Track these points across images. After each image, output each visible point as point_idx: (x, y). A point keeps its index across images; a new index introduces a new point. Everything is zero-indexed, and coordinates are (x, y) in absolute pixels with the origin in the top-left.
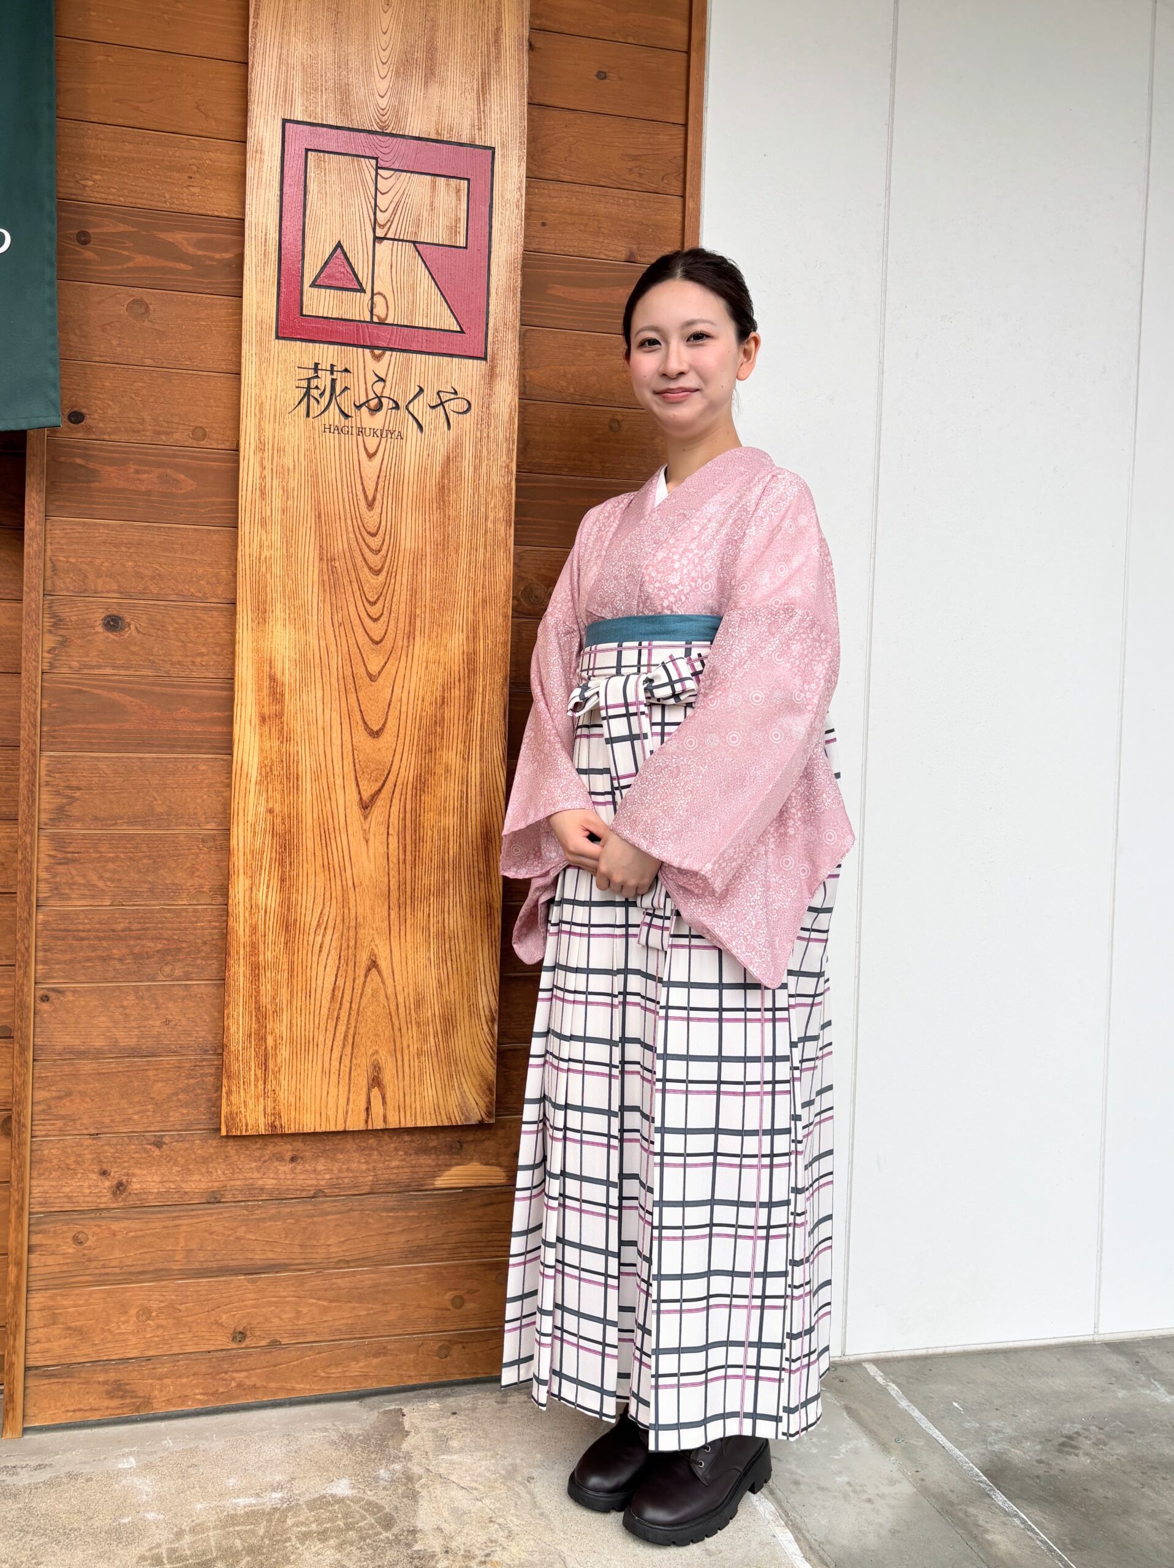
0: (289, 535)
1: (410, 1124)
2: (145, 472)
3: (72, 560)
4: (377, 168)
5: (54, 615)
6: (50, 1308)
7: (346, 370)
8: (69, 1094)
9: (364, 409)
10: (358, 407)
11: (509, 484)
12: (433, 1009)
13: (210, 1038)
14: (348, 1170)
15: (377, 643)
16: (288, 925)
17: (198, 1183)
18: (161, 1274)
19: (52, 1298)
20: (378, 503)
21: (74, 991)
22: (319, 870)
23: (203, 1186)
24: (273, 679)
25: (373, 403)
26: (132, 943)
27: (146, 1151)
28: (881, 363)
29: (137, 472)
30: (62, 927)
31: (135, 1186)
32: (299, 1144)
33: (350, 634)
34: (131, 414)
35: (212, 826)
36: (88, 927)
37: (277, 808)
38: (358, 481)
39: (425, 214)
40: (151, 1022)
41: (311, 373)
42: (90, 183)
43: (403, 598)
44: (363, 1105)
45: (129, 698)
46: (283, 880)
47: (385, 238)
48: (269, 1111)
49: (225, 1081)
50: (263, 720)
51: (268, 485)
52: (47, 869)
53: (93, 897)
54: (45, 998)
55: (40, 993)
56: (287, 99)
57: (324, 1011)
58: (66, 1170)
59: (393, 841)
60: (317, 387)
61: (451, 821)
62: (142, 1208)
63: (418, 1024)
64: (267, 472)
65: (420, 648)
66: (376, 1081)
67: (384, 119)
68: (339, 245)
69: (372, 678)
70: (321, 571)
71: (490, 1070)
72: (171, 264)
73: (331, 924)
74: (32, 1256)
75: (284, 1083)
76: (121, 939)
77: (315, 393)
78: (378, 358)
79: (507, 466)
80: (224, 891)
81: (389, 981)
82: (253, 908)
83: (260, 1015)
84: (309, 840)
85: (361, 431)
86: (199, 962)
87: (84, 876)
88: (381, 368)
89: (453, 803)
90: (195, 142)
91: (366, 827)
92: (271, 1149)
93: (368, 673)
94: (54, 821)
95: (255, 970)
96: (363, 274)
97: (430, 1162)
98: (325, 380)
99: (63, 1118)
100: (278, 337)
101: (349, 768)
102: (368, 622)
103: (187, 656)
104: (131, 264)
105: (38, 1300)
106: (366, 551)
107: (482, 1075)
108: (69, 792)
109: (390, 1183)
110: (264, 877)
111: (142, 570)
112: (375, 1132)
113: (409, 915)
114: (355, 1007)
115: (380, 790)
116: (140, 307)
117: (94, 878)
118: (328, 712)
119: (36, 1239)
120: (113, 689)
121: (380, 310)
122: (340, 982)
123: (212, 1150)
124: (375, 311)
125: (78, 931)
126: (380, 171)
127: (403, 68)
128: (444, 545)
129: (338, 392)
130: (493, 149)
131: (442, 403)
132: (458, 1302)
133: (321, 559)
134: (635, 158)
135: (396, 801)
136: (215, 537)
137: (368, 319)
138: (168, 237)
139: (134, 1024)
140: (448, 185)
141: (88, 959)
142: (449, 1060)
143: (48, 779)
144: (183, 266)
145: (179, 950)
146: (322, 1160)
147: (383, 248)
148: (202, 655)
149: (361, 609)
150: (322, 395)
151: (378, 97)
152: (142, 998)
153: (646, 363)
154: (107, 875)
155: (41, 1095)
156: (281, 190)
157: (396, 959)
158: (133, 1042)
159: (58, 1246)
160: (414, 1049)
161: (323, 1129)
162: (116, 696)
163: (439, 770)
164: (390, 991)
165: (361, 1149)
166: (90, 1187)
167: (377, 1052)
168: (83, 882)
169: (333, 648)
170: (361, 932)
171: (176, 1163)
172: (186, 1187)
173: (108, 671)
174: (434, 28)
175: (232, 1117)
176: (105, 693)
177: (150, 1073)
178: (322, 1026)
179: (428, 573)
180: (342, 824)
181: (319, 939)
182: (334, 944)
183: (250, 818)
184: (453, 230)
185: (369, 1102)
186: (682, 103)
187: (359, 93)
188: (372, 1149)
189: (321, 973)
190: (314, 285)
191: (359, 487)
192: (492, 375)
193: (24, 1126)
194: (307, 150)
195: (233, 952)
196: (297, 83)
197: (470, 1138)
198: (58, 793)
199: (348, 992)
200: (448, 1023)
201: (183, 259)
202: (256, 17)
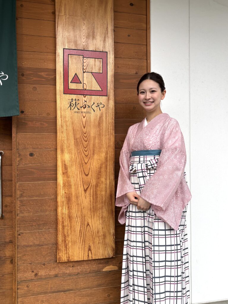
0: (68, 135)
1: (97, 258)
2: (37, 123)
3: (22, 142)
4: (83, 57)
5: (19, 154)
6: (22, 301)
7: (78, 100)
8: (25, 255)
9: (82, 108)
10: (81, 107)
11: (113, 121)
12: (101, 233)
13: (54, 241)
14: (84, 268)
15: (87, 156)
16: (70, 217)
17: (53, 273)
18: (45, 293)
19: (22, 299)
20: (86, 127)
21: (26, 233)
22: (76, 205)
23: (54, 273)
24: (65, 165)
25: (84, 106)
26: (37, 222)
27: (41, 266)
28: (190, 92)
29: (35, 123)
30: (22, 219)
31: (39, 274)
32: (74, 263)
33: (81, 154)
34: (34, 111)
35: (53, 196)
36: (28, 219)
37: (67, 192)
38: (82, 123)
39: (94, 66)
40: (42, 239)
41: (71, 101)
42: (24, 64)
43: (92, 146)
44: (87, 255)
45: (35, 170)
46: (68, 207)
47: (85, 72)
48: (67, 257)
49: (58, 251)
50: (63, 173)
51: (63, 125)
52: (19, 207)
53: (29, 213)
54: (19, 235)
55: (18, 234)
56: (64, 45)
57: (78, 235)
58: (25, 271)
59: (91, 198)
60: (72, 104)
61: (103, 193)
62: (41, 279)
63: (98, 237)
64: (63, 122)
65: (96, 157)
66: (90, 249)
67: (84, 47)
68: (76, 74)
69: (86, 163)
70: (74, 142)
71: (114, 246)
72: (41, 79)
73: (79, 216)
74: (18, 290)
75: (70, 251)
76: (35, 221)
77: (72, 105)
78: (85, 97)
79: (112, 118)
80: (56, 210)
81: (92, 228)
82: (62, 214)
83: (65, 236)
84: (74, 199)
85: (82, 112)
86: (51, 225)
87: (27, 208)
88: (85, 99)
89: (104, 189)
90: (45, 54)
91: (86, 195)
92: (68, 265)
93: (85, 162)
94: (20, 197)
95: (63, 227)
96: (81, 80)
97: (101, 266)
98: (74, 102)
99: (24, 260)
100: (64, 94)
101: (81, 183)
102: (84, 152)
103: (47, 161)
104: (33, 80)
105: (19, 300)
106: (84, 137)
107: (112, 247)
108: (23, 191)
109: (93, 271)
110: (64, 207)
111: (37, 143)
112: (90, 260)
113: (95, 214)
114: (84, 234)
115: (88, 187)
116: (35, 89)
117: (29, 208)
118: (77, 171)
119: (19, 287)
120: (32, 168)
121: (85, 87)
122: (81, 229)
123: (55, 265)
124: (84, 87)
125: (26, 220)
126: (84, 58)
127: (88, 37)
128: (100, 135)
129: (77, 104)
130: (107, 52)
131: (98, 106)
132: (109, 296)
133: (74, 139)
134: (136, 52)
135: (92, 189)
136: (52, 136)
137: (82, 89)
138: (40, 74)
139: (38, 239)
140: (98, 60)
141: (28, 226)
142: (105, 244)
143: (19, 188)
144: (43, 79)
145: (47, 223)
146: (79, 266)
147: (85, 74)
148: (50, 160)
149: (83, 149)
150: (73, 105)
151: (83, 43)
152: (40, 234)
153: (142, 96)
154: (32, 208)
155: (19, 255)
156: (63, 63)
157: (93, 223)
158: (38, 243)
159: (23, 288)
160: (97, 242)
161: (79, 260)
162: (32, 170)
163: (101, 182)
164: (92, 230)
165: (87, 264)
166: (30, 275)
167: (89, 243)
168: (26, 210)
169: (78, 157)
170: (85, 218)
171: (48, 269)
172: (50, 274)
173: (31, 165)
174: (94, 28)
175: (60, 258)
176: (30, 170)
177: (42, 250)
178: (78, 238)
179: (97, 141)
180: (81, 195)
181: (77, 219)
182: (80, 221)
183: (61, 195)
184: (100, 69)
185: (88, 254)
186: (146, 40)
187: (79, 42)
188: (89, 263)
189: (77, 227)
190: (71, 82)
191: (82, 124)
192: (108, 99)
193: (16, 262)
194: (68, 54)
195: (59, 223)
196: (66, 41)
197: (110, 260)
198: (21, 191)
199: (83, 230)
200: (104, 236)
201: (44, 78)
202: (57, 28)
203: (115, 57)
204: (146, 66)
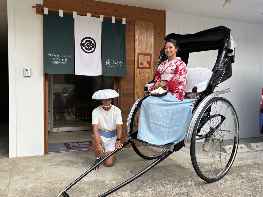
0: (138, 82)
4: (144, 56)
5: (123, 89)
7: (142, 70)
25: (144, 73)
29: (128, 78)
38: (143, 78)
39: (147, 59)
47: (144, 61)
50: (137, 96)
52: (123, 107)
53: (126, 109)
64: (137, 78)
67: (144, 52)
68: (141, 62)
77: (140, 72)
90: (131, 54)
96: (143, 64)
104: (128, 63)
111: (128, 85)
116: (128, 66)
120: (127, 94)
127: (145, 49)
131: (148, 72)
133: (141, 84)
136: (133, 83)
137: (143, 67)
138: (130, 61)
140: (148, 57)
141: (125, 113)
148: (133, 91)
156: (138, 57)
184: (149, 60)
194: (139, 55)
196: (138, 50)
201: (131, 63)
203: (154, 55)
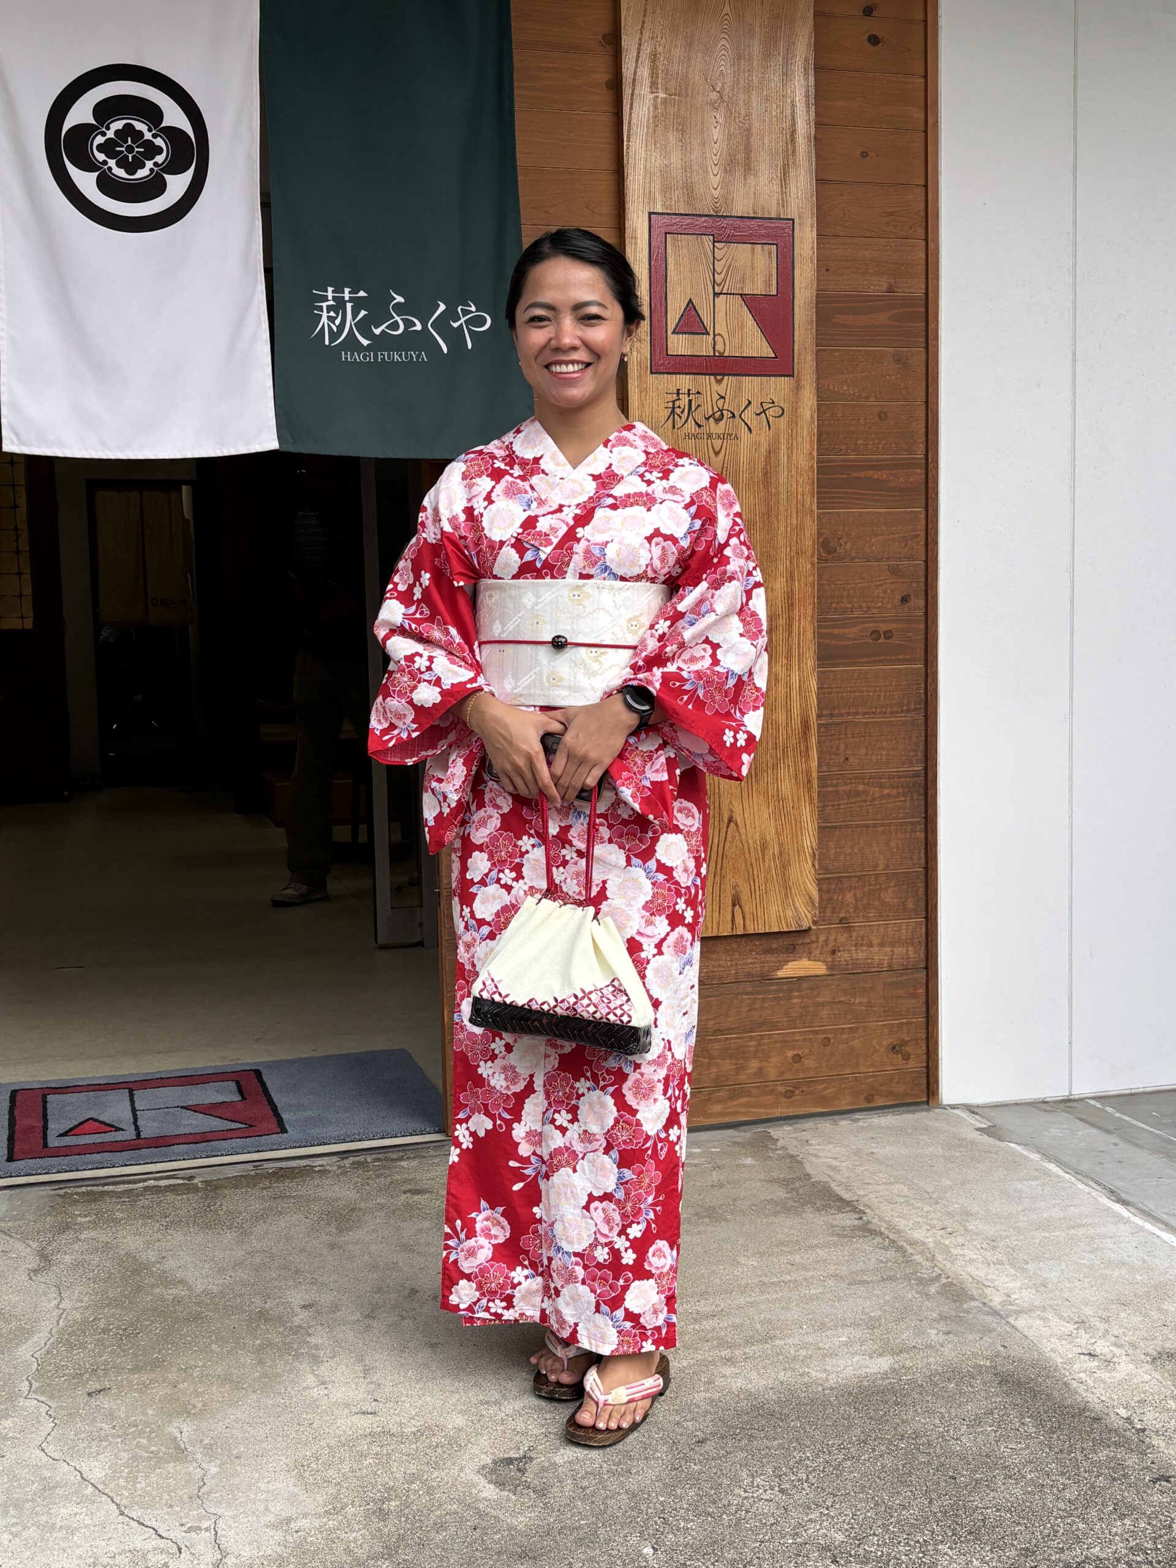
4: (714, 242)
7: (698, 393)
9: (711, 419)
10: (707, 419)
11: (812, 466)
28: (1074, 353)
39: (748, 273)
41: (675, 396)
47: (721, 294)
56: (651, 199)
60: (679, 407)
61: (780, 715)
67: (718, 205)
68: (690, 301)
71: (814, 892)
78: (719, 382)
79: (811, 453)
81: (743, 831)
85: (710, 436)
88: (721, 389)
89: (781, 701)
96: (708, 322)
98: (684, 400)
100: (652, 373)
107: (809, 895)
112: (737, 936)
113: (754, 784)
121: (719, 347)
124: (716, 348)
126: (716, 244)
129: (693, 409)
130: (793, 220)
131: (764, 411)
132: (797, 1058)
134: (890, 214)
137: (712, 354)
140: (763, 250)
142: (786, 886)
147: (721, 301)
150: (683, 412)
151: (713, 190)
156: (650, 264)
157: (747, 815)
160: (762, 878)
164: (744, 838)
165: (729, 950)
167: (737, 881)
174: (749, 136)
184: (768, 283)
185: (733, 916)
186: (923, 169)
187: (699, 188)
190: (674, 332)
194: (666, 233)
196: (657, 186)
197: (800, 941)
199: (716, 839)
202: (628, 141)
203: (821, 236)
204: (923, 262)
